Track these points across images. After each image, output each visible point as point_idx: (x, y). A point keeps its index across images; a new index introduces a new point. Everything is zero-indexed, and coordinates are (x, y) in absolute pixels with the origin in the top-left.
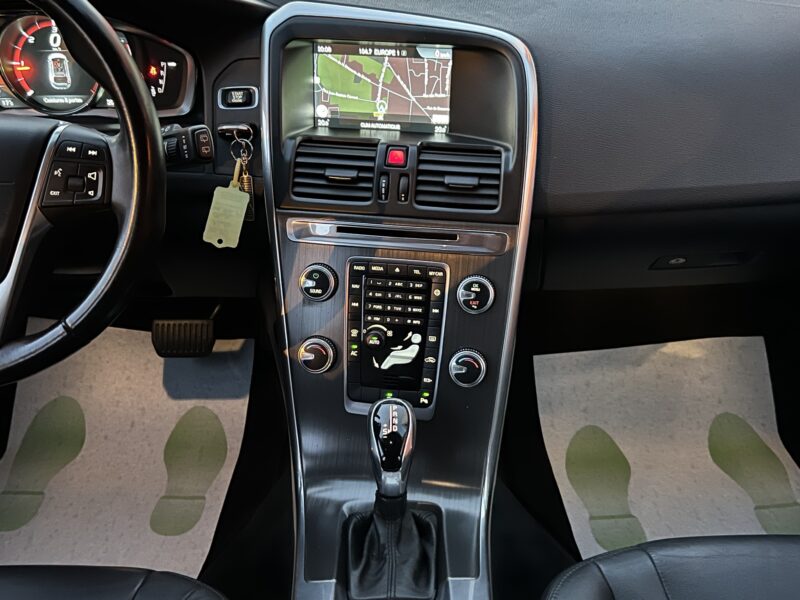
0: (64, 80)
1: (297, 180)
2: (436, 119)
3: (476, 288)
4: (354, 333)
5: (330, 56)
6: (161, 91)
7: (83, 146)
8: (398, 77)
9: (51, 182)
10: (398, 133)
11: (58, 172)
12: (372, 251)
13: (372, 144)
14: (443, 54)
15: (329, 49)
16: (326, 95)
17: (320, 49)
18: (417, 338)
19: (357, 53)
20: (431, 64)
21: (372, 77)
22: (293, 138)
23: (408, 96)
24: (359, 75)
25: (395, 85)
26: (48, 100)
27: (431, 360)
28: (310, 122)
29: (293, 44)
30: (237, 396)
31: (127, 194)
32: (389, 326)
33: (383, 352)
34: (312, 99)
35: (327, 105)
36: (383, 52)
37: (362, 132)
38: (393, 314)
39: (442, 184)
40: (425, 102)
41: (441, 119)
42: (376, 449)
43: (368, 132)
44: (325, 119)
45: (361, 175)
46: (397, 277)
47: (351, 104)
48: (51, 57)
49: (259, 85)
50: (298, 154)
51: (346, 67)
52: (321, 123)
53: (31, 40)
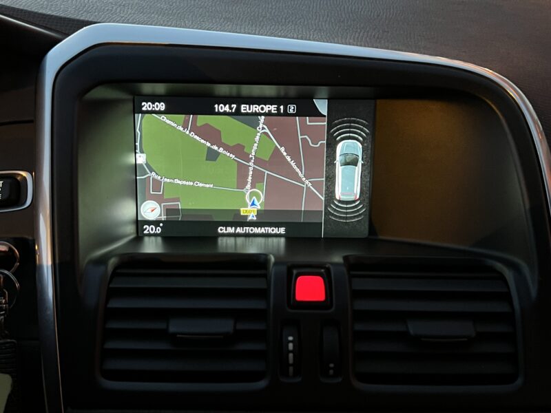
1: (111, 345)
5: (164, 118)
8: (282, 149)
10: (283, 240)
15: (161, 106)
16: (157, 184)
17: (146, 105)
19: (212, 112)
21: (239, 151)
22: (103, 260)
23: (299, 180)
24: (215, 148)
25: (276, 162)
28: (130, 230)
29: (100, 93)
34: (134, 192)
35: (159, 199)
36: (255, 108)
37: (220, 240)
39: (405, 337)
43: (231, 241)
44: (156, 223)
45: (240, 326)
50: (112, 293)
51: (192, 135)
52: (148, 229)
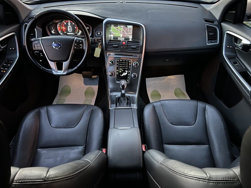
0: (71, 30)
1: (108, 46)
2: (130, 37)
3: (136, 63)
4: (117, 70)
7: (79, 41)
8: (124, 30)
9: (75, 46)
10: (124, 39)
11: (76, 44)
12: (120, 58)
13: (120, 41)
14: (131, 27)
15: (113, 26)
16: (113, 33)
17: (112, 26)
18: (127, 71)
19: (118, 26)
20: (129, 28)
21: (120, 30)
22: (108, 40)
23: (126, 33)
24: (118, 30)
25: (123, 32)
26: (68, 34)
27: (129, 75)
28: (110, 37)
29: (107, 25)
30: (96, 85)
31: (86, 48)
32: (123, 69)
33: (122, 73)
34: (110, 34)
35: (113, 35)
36: (122, 26)
37: (118, 39)
38: (123, 67)
39: (131, 47)
40: (128, 34)
41: (131, 37)
42: (121, 87)
45: (118, 46)
46: (124, 62)
47: (117, 34)
48: (69, 27)
49: (102, 32)
50: (109, 43)
51: (116, 29)
52: (112, 38)
53: (66, 24)
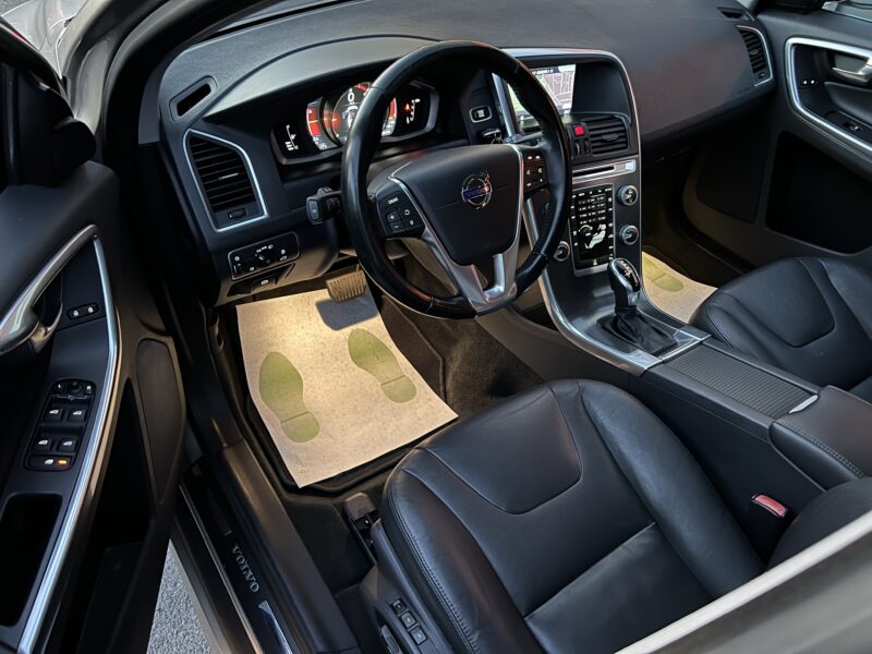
2: (565, 106)
3: (630, 191)
4: (575, 233)
6: (412, 119)
9: (526, 179)
11: (528, 173)
18: (603, 227)
20: (564, 74)
27: (611, 236)
32: (590, 225)
33: (589, 239)
38: (592, 217)
39: (602, 141)
40: (561, 98)
41: (568, 106)
46: (592, 196)
48: (350, 108)
